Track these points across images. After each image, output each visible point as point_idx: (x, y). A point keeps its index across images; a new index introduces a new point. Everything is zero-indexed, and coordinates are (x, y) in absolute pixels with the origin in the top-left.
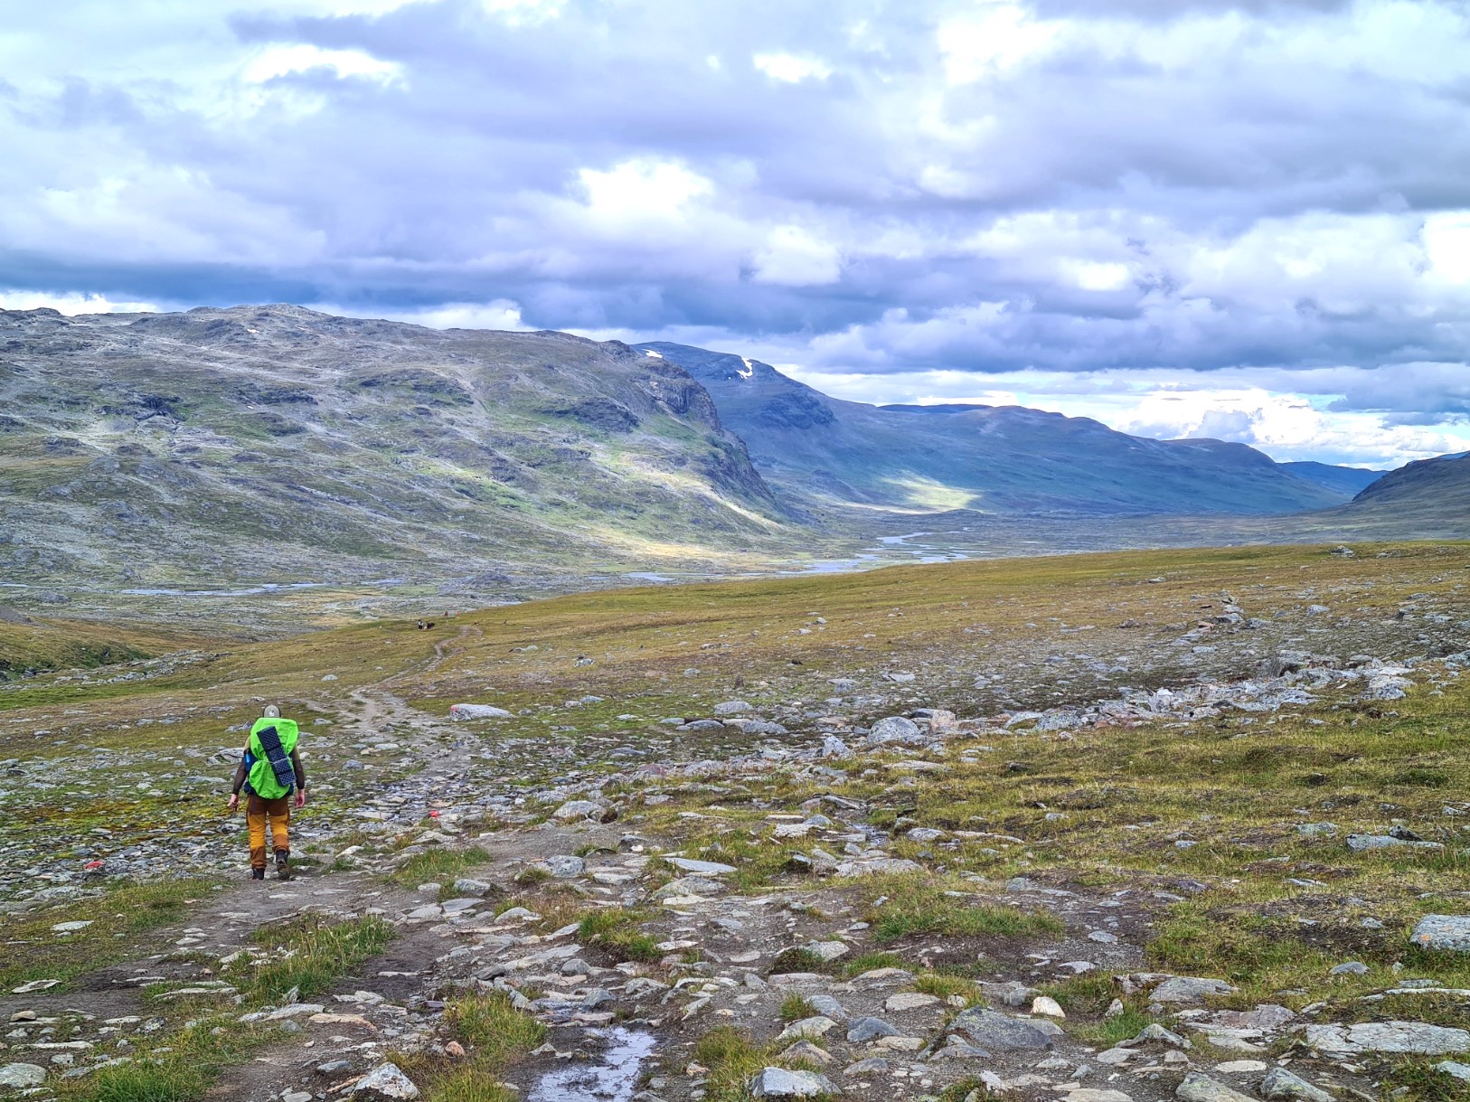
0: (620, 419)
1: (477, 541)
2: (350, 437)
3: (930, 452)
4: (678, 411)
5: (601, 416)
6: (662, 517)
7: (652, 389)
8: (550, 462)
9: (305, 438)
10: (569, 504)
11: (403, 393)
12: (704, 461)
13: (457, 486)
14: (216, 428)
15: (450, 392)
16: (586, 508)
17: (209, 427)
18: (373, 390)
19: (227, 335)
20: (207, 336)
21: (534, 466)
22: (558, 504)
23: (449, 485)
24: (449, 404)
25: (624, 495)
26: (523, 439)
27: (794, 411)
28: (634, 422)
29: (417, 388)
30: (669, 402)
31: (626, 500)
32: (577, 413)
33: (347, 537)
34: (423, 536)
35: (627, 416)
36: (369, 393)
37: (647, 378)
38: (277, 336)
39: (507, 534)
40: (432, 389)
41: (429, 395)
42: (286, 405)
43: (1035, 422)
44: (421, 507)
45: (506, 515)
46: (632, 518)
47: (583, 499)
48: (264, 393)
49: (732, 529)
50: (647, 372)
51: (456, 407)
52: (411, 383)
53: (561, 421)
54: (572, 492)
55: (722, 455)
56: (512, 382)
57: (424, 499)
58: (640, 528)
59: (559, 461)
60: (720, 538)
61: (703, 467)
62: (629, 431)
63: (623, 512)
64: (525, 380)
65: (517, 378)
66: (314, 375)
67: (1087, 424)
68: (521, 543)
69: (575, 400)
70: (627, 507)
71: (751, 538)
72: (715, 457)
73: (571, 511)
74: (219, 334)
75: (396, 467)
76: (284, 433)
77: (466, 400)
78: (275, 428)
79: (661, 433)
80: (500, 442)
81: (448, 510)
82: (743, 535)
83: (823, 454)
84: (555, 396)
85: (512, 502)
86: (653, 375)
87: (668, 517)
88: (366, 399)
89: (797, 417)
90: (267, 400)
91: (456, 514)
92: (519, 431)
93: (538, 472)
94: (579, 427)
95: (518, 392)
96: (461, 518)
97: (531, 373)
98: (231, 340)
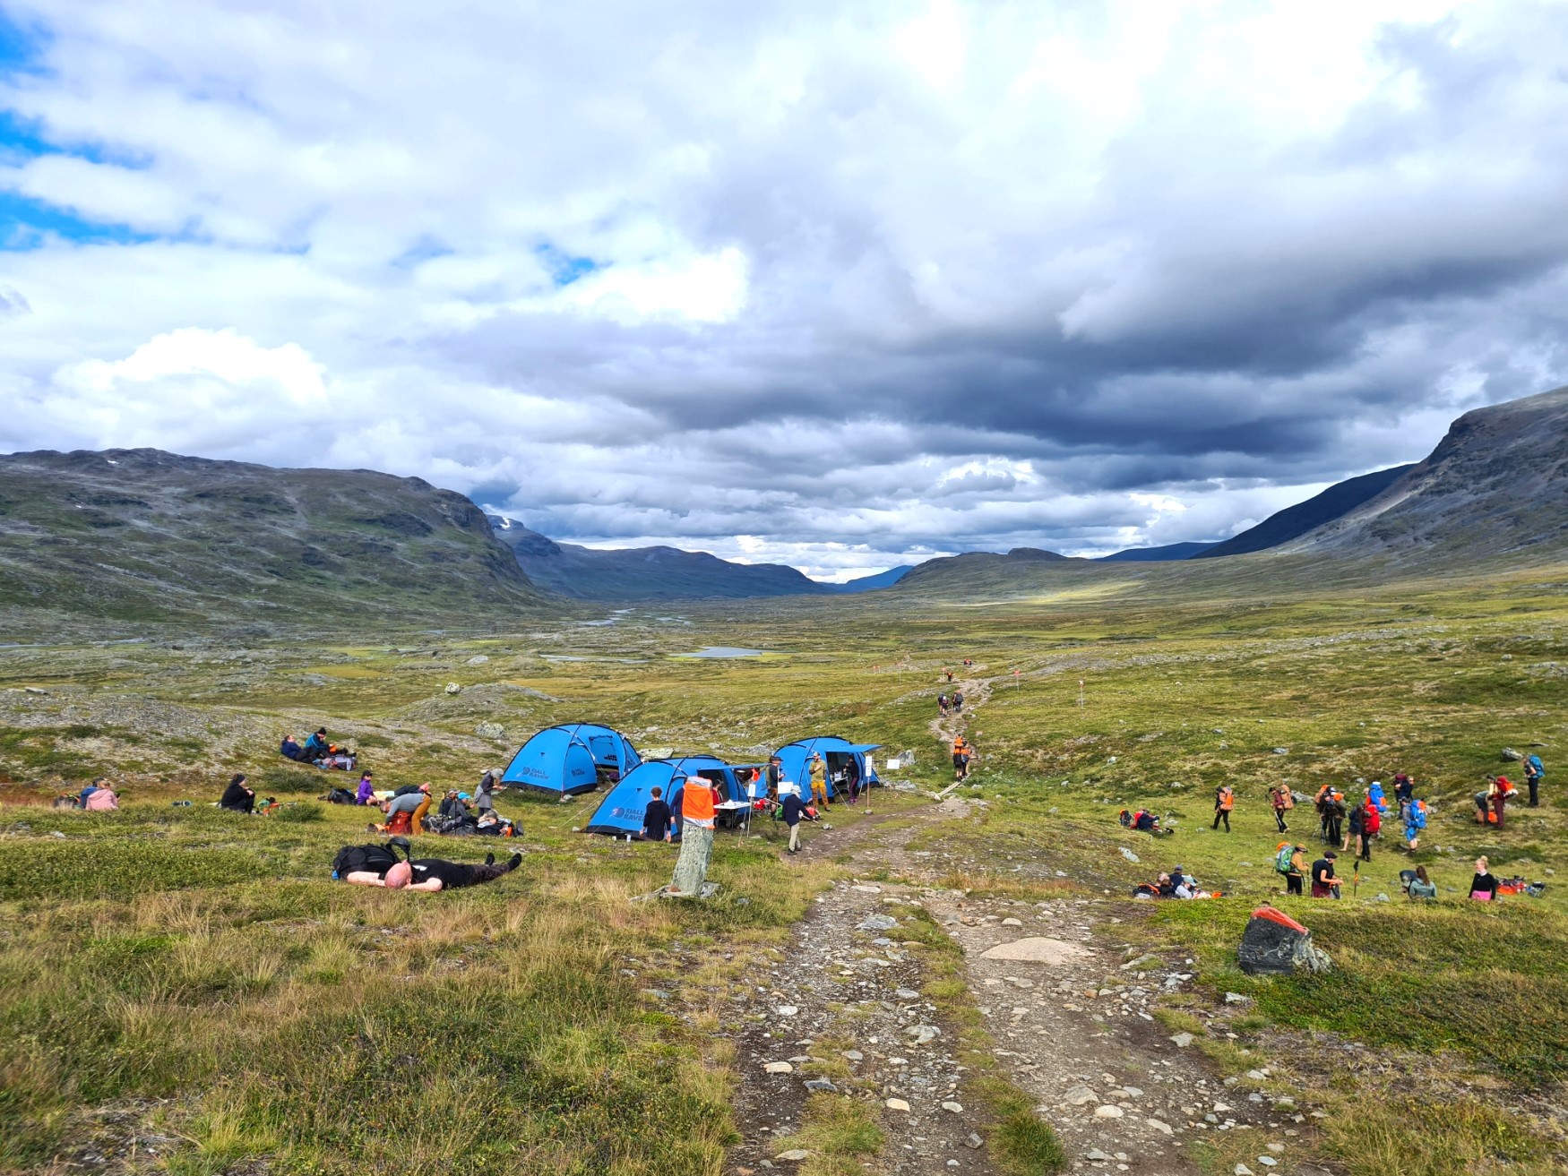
0: (418, 527)
1: (273, 608)
2: (173, 531)
3: (619, 570)
4: (463, 525)
5: (403, 524)
6: (451, 593)
7: (443, 510)
8: (358, 553)
9: (126, 530)
10: (372, 582)
11: (234, 503)
12: (483, 556)
13: (269, 568)
14: (32, 520)
15: (276, 504)
16: (387, 586)
17: (26, 518)
18: (207, 500)
19: (88, 464)
20: (69, 464)
21: (343, 556)
22: (361, 583)
23: (260, 566)
24: (274, 512)
25: (420, 578)
26: (335, 536)
27: (537, 546)
28: (429, 530)
29: (246, 500)
30: (456, 519)
31: (421, 581)
32: (383, 522)
33: (121, 603)
34: (215, 604)
35: (423, 525)
36: (202, 503)
37: (438, 502)
38: (133, 466)
39: (307, 603)
40: (260, 501)
41: (257, 505)
42: (117, 507)
43: (676, 554)
44: (224, 582)
45: (311, 589)
46: (426, 594)
47: (383, 579)
48: (95, 496)
49: (507, 602)
50: (439, 498)
51: (280, 514)
52: (242, 496)
53: (368, 527)
54: (375, 574)
55: (497, 555)
56: (331, 499)
57: (229, 576)
58: (432, 600)
59: (365, 553)
60: (498, 609)
61: (483, 560)
62: (425, 536)
63: (418, 590)
64: (344, 500)
65: (334, 497)
66: (156, 490)
67: (703, 556)
68: (319, 610)
69: (381, 512)
70: (422, 586)
71: (523, 608)
72: (491, 555)
73: (373, 589)
74: (81, 463)
75: (211, 553)
76: (105, 525)
77: (290, 510)
78: (96, 521)
79: (449, 539)
80: (314, 538)
81: (252, 585)
82: (516, 606)
83: (556, 571)
84: (366, 509)
85: (319, 580)
86: (443, 500)
87: (456, 593)
88: (198, 507)
89: (539, 549)
90: (97, 502)
91: (260, 588)
92: (334, 531)
93: (347, 560)
94: (385, 531)
95: (335, 506)
96: (264, 591)
97: (347, 494)
98: (90, 467)
